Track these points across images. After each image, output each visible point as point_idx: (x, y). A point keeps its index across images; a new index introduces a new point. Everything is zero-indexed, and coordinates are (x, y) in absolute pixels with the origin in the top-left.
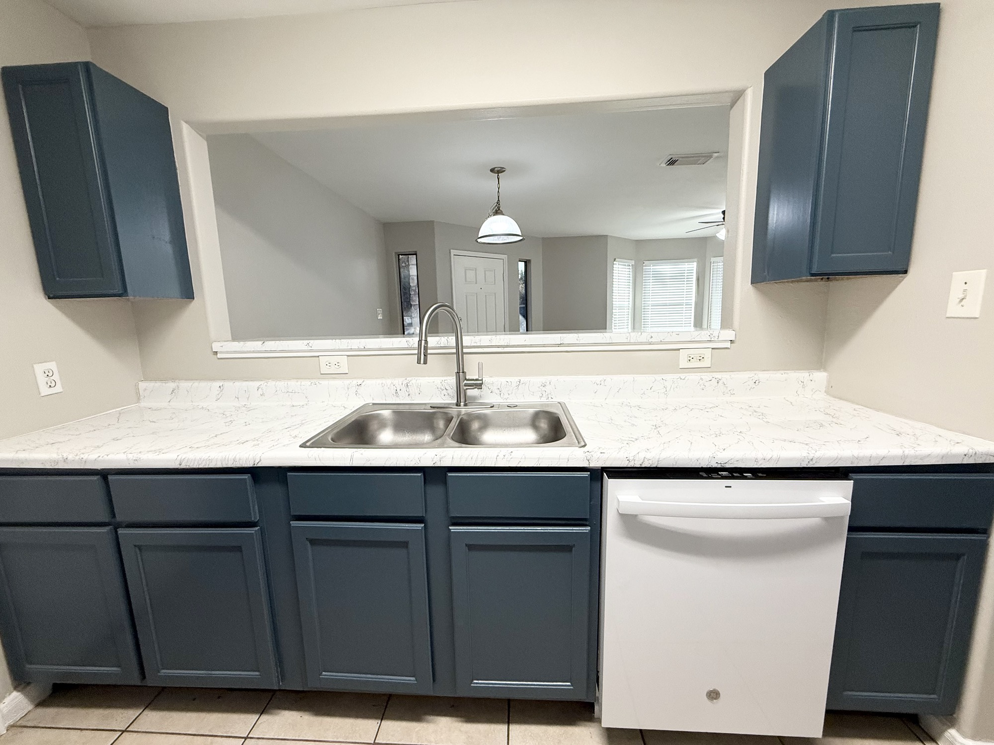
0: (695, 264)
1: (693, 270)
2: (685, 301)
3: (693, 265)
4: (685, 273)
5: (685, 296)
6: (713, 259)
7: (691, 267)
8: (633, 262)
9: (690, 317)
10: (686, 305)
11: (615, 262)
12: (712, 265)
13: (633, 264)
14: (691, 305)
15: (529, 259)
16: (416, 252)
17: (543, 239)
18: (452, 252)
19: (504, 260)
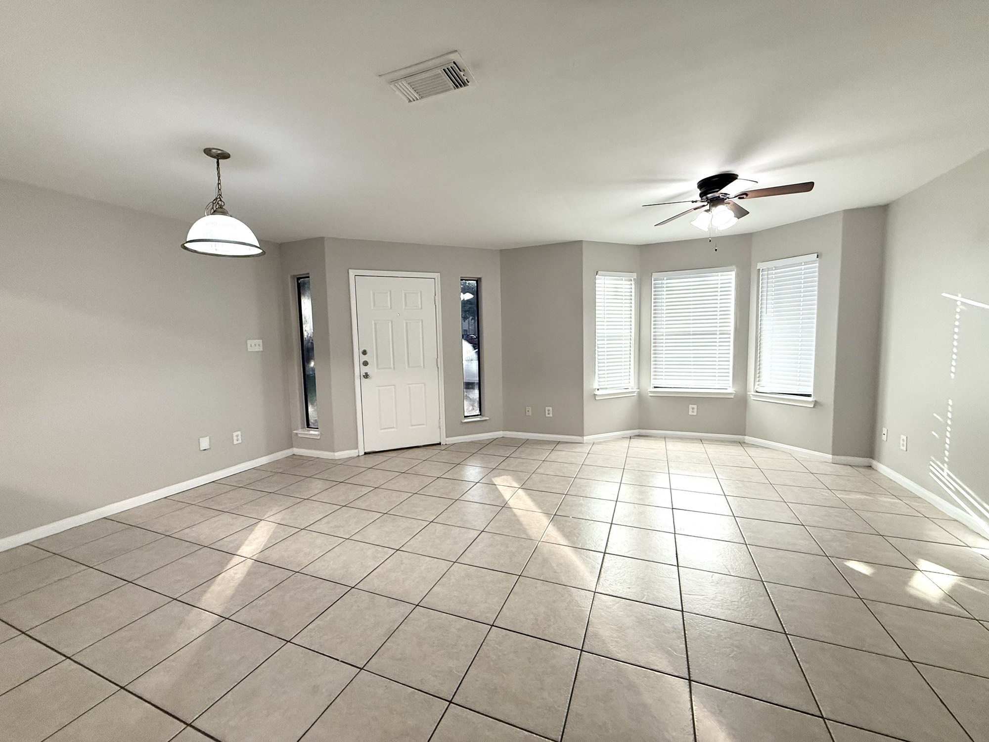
0: (733, 273)
1: (730, 283)
2: (718, 329)
3: (731, 275)
4: (717, 288)
5: (719, 321)
6: (760, 266)
7: (728, 278)
8: (635, 275)
9: (728, 351)
10: (720, 334)
11: (597, 276)
12: (761, 273)
13: (635, 278)
14: (730, 334)
15: (479, 277)
16: (308, 274)
17: (501, 251)
18: (352, 273)
19: (436, 279)
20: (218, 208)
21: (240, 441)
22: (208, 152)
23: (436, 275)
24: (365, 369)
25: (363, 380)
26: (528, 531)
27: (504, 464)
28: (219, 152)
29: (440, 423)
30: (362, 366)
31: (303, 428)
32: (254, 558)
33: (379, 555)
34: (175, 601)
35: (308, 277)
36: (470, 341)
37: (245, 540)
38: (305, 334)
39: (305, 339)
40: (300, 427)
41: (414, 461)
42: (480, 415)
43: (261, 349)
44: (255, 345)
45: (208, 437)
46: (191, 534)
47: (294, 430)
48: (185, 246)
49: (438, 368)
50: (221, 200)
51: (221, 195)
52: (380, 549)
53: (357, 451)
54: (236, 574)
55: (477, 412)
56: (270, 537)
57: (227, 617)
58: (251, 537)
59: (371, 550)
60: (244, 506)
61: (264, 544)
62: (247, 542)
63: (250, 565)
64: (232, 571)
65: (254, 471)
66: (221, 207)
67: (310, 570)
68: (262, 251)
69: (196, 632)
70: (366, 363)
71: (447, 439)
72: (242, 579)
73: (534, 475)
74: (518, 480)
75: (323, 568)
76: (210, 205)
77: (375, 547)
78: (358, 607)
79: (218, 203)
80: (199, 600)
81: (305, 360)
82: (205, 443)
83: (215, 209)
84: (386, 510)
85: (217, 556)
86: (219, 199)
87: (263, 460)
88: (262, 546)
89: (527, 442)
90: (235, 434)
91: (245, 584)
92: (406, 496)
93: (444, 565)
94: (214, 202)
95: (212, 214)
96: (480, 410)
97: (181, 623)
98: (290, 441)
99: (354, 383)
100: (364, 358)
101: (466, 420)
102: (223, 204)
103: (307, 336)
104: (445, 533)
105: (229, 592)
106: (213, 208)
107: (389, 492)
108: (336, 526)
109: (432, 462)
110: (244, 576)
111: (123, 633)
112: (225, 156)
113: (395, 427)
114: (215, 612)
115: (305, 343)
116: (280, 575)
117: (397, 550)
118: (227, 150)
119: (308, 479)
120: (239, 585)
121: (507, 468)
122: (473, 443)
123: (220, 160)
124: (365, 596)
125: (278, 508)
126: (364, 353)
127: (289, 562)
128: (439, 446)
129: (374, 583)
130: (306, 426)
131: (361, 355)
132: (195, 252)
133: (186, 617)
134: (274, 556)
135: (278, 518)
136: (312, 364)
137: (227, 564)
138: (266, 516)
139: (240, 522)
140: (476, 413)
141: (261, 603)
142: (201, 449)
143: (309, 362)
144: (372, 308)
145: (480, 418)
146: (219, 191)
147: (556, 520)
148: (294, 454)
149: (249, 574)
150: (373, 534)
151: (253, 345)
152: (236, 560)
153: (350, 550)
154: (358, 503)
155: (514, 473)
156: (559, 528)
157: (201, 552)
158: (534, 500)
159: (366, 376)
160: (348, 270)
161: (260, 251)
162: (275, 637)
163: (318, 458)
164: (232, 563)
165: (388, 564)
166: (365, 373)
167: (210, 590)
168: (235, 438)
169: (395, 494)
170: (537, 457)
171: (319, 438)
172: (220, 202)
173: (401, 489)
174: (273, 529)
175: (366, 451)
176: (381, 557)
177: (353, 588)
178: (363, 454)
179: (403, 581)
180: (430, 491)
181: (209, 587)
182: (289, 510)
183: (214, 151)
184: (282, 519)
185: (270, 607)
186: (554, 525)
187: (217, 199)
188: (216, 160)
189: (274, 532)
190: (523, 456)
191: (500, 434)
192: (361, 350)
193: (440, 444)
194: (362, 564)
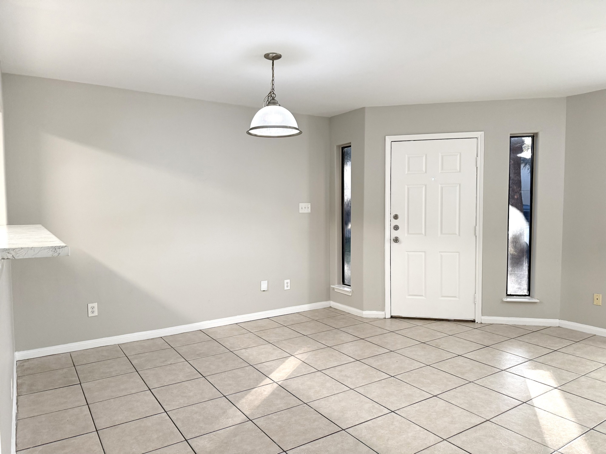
15: (535, 131)
16: (350, 143)
17: (568, 97)
18: (388, 139)
19: (479, 139)
20: (272, 100)
21: (289, 288)
22: (267, 56)
23: (480, 135)
24: (395, 234)
25: (394, 245)
26: (545, 436)
27: (548, 357)
28: (274, 55)
29: (475, 298)
30: (393, 230)
31: (339, 284)
32: (279, 384)
33: (375, 411)
34: (224, 397)
35: (350, 146)
36: (519, 206)
37: (277, 368)
38: (346, 198)
39: (345, 203)
40: (336, 282)
41: (439, 334)
42: (529, 295)
43: (309, 211)
44: (305, 208)
45: (267, 281)
46: (244, 354)
47: (331, 285)
48: (249, 132)
49: (476, 236)
50: (273, 93)
51: (273, 89)
52: (377, 406)
53: (383, 313)
54: (264, 391)
55: (526, 292)
56: (294, 370)
57: (251, 420)
58: (282, 366)
59: (369, 405)
60: (284, 342)
61: (288, 374)
62: (278, 370)
63: (275, 387)
64: (263, 388)
65: (298, 315)
66: (273, 99)
67: (314, 405)
68: (299, 131)
69: (231, 422)
70: (396, 228)
71: (483, 317)
72: (267, 396)
73: (583, 379)
74: (558, 378)
75: (325, 407)
76: (266, 98)
77: (373, 403)
78: (343, 446)
79: (272, 96)
80: (238, 401)
81: (344, 223)
82: (264, 286)
83: (269, 100)
84: (394, 373)
85: (256, 374)
86: (272, 93)
87: (305, 308)
88: (287, 375)
89: (591, 338)
90: (286, 281)
91: (268, 401)
92: (417, 365)
93: (432, 439)
94: (269, 95)
95: (267, 105)
96: (529, 290)
97: (224, 413)
98: (328, 295)
99: (384, 246)
100: (395, 222)
101: (509, 299)
102: (275, 96)
103: (347, 200)
104: (445, 410)
105: (257, 403)
106: (268, 100)
107: (402, 357)
108: (346, 376)
109: (457, 339)
110: (269, 394)
111: (193, 408)
112: (278, 57)
113: (424, 295)
114: (245, 413)
115: (345, 206)
116: (294, 401)
117: (392, 412)
118: (279, 52)
119: (335, 330)
120: (265, 400)
121: (549, 363)
122: (515, 327)
123: (274, 61)
124: (351, 440)
125: (306, 349)
126: (396, 217)
127: (302, 394)
128: (472, 323)
129: (362, 432)
130: (342, 283)
131: (392, 219)
132: (256, 135)
133: (228, 411)
134: (293, 386)
135: (304, 357)
136: (350, 226)
137: (261, 382)
138: (296, 353)
139: (277, 353)
140: (524, 293)
141: (275, 417)
142: (261, 290)
143: (347, 224)
144: (406, 173)
145: (529, 299)
146: (272, 87)
147: (591, 436)
148: (331, 307)
149: (273, 393)
150: (375, 391)
151: (303, 208)
152: (267, 381)
153: (351, 399)
154: (371, 361)
155: (556, 369)
156: (592, 445)
157: (247, 368)
158: (570, 406)
159: (396, 240)
160: (385, 136)
161: (298, 131)
162: (277, 445)
163: (349, 313)
164: (264, 383)
165: (379, 421)
166: (396, 237)
167: (246, 397)
168: (286, 285)
169: (408, 361)
170: (599, 359)
171: (351, 295)
172: (273, 95)
173: (415, 357)
174: (298, 365)
175: (392, 315)
176: (375, 413)
177: (344, 430)
178: (390, 317)
179: (388, 439)
180: (445, 367)
181: (246, 395)
182: (314, 352)
183: (271, 55)
184: (306, 359)
185: (279, 423)
186: (586, 440)
187: (271, 93)
188: (271, 61)
189: (298, 367)
190: (578, 353)
191: (555, 322)
192: (393, 215)
193: (474, 321)
194: (357, 413)
